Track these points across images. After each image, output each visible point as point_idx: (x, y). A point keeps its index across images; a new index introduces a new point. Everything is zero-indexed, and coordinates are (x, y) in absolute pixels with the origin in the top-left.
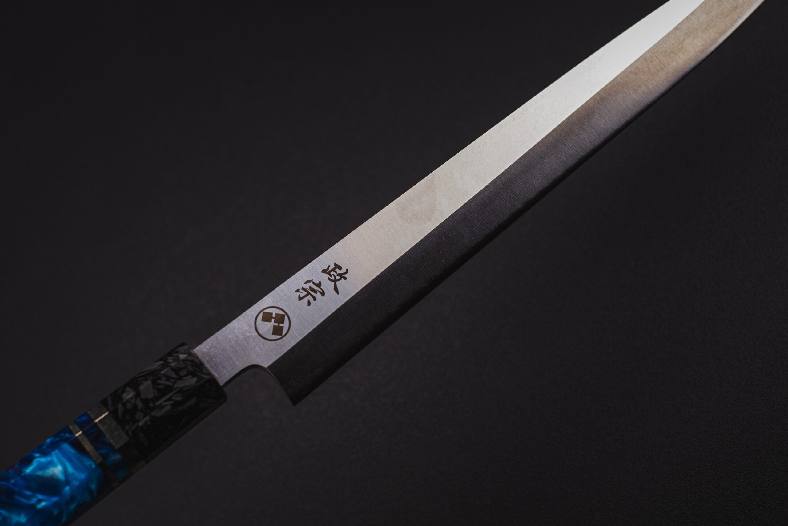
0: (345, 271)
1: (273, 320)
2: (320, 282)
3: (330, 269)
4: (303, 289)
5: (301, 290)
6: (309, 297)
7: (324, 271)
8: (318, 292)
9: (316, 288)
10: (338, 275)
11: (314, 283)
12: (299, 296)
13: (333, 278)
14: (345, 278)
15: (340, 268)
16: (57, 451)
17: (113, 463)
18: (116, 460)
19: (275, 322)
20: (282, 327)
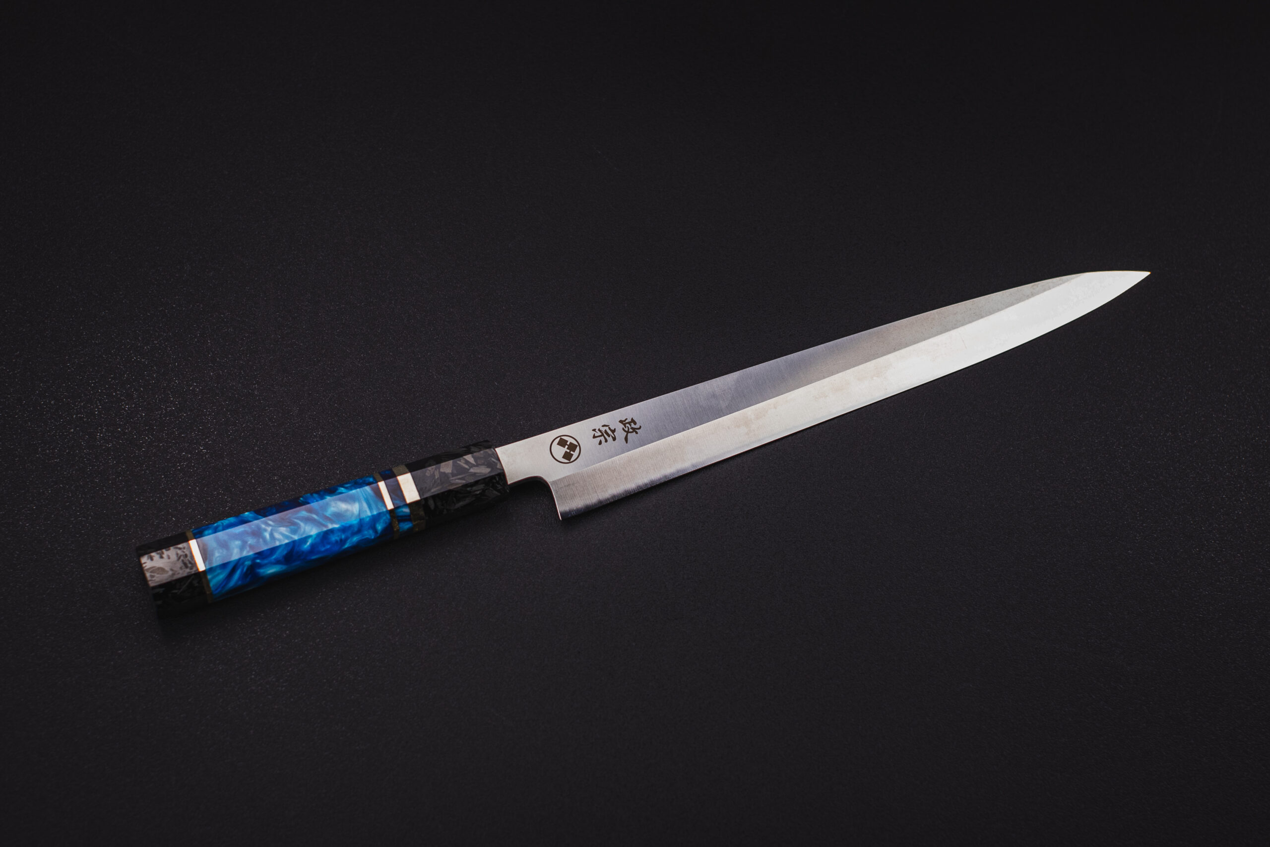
0: (639, 427)
1: (567, 447)
2: (615, 429)
3: (627, 421)
4: (599, 430)
5: (597, 430)
6: (602, 438)
7: (621, 422)
8: (611, 436)
9: (610, 433)
10: (632, 428)
11: (610, 428)
12: (594, 434)
13: (626, 429)
14: (637, 433)
15: (635, 423)
16: (358, 490)
17: (401, 514)
18: (404, 512)
19: (568, 449)
20: (572, 455)
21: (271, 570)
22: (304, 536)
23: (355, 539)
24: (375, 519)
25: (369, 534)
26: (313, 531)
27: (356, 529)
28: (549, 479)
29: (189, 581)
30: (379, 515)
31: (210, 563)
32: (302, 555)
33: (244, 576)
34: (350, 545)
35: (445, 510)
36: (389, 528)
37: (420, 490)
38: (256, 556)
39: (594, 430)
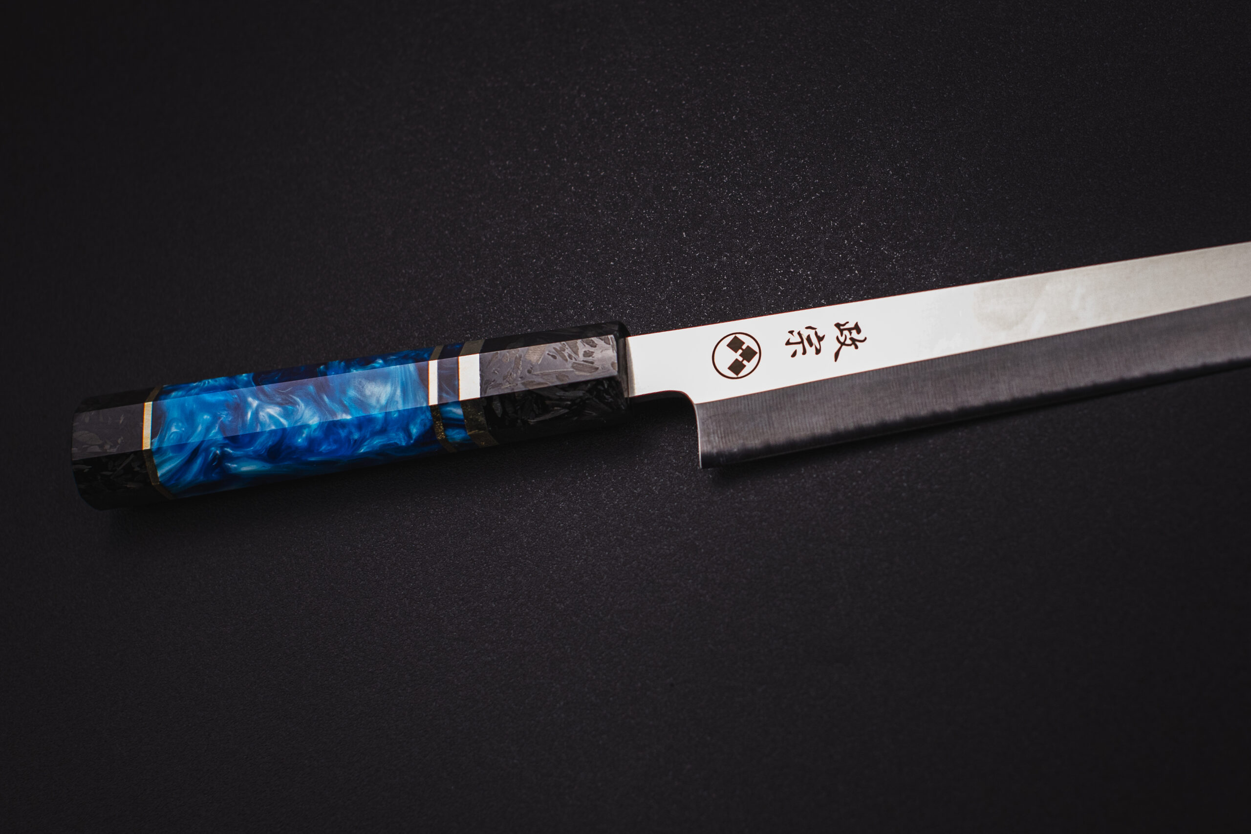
0: (862, 339)
1: (740, 351)
2: (824, 336)
3: (847, 326)
4: (799, 334)
5: (795, 333)
6: (799, 348)
7: (838, 325)
8: (814, 346)
9: (814, 340)
10: (852, 339)
11: (816, 333)
12: (789, 340)
13: (842, 339)
14: (856, 347)
15: (859, 331)
16: (398, 366)
17: (451, 415)
18: (454, 413)
19: (741, 355)
20: (745, 366)
21: (247, 467)
22: (299, 424)
23: (377, 442)
24: (408, 416)
25: (400, 439)
26: (311, 418)
27: (378, 427)
28: (696, 399)
29: (128, 461)
30: (415, 410)
31: (161, 441)
32: (294, 451)
33: (207, 468)
34: (368, 450)
35: (519, 421)
36: (428, 435)
37: (485, 383)
38: (227, 442)
39: (791, 332)
